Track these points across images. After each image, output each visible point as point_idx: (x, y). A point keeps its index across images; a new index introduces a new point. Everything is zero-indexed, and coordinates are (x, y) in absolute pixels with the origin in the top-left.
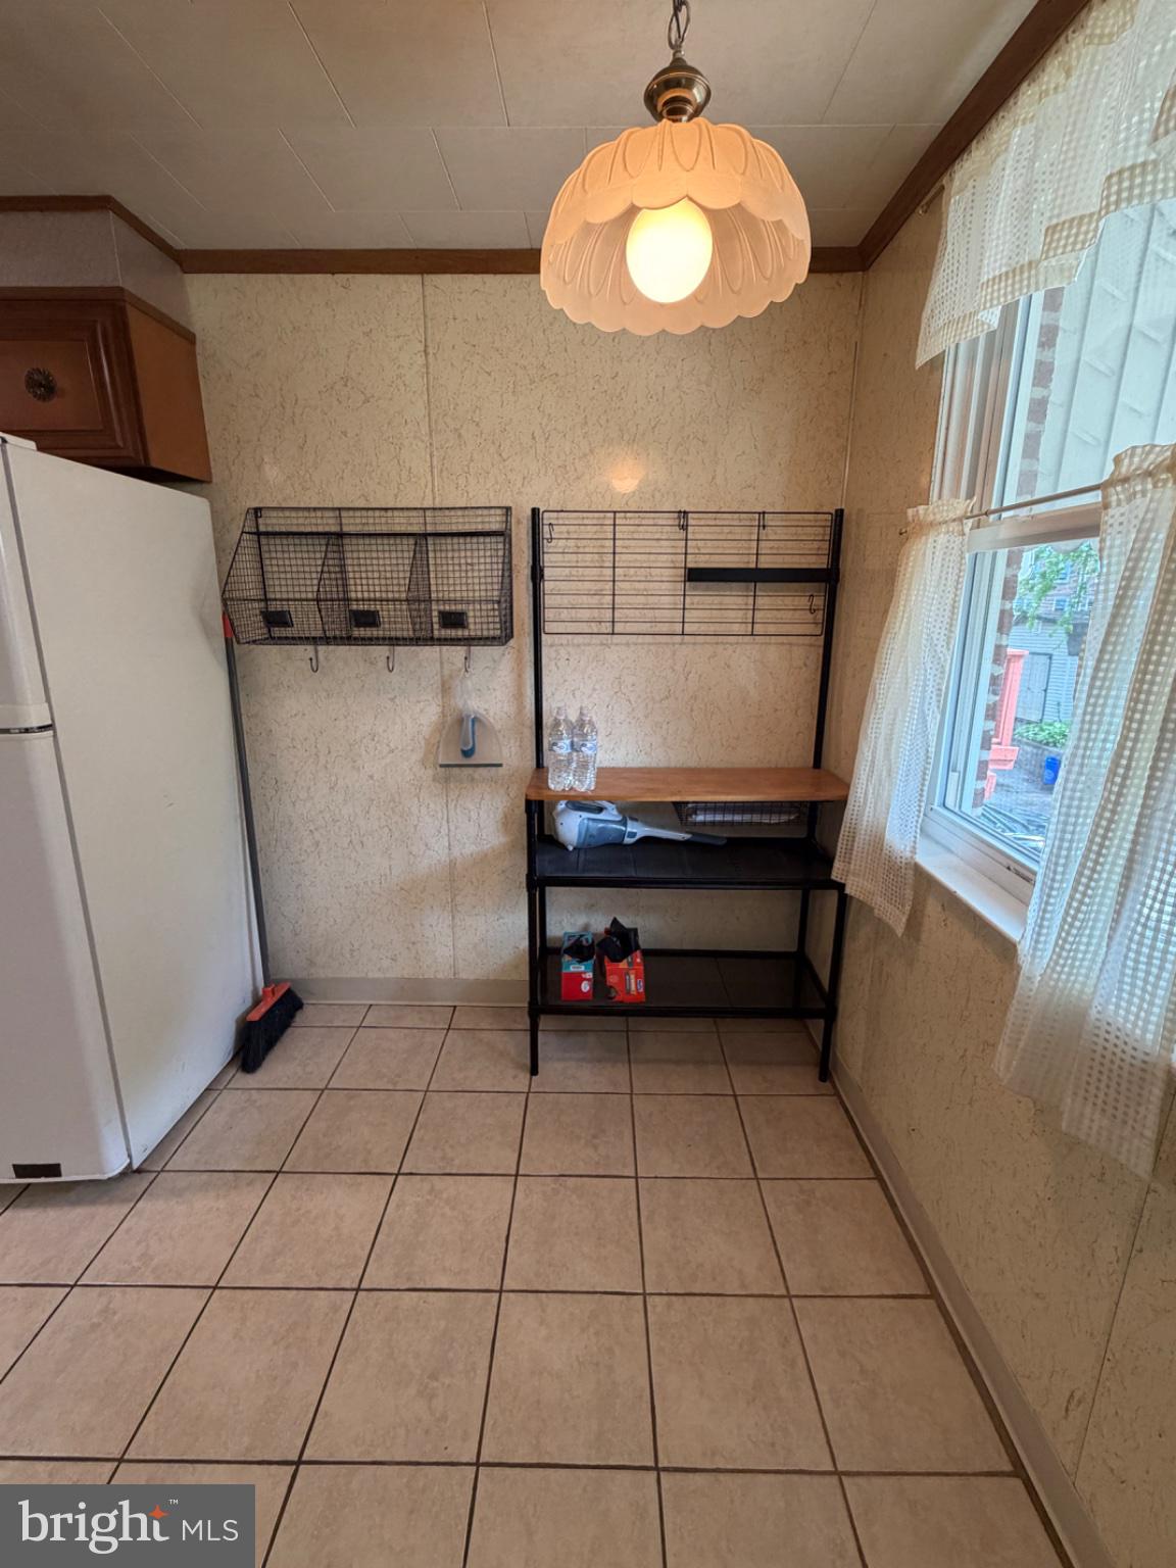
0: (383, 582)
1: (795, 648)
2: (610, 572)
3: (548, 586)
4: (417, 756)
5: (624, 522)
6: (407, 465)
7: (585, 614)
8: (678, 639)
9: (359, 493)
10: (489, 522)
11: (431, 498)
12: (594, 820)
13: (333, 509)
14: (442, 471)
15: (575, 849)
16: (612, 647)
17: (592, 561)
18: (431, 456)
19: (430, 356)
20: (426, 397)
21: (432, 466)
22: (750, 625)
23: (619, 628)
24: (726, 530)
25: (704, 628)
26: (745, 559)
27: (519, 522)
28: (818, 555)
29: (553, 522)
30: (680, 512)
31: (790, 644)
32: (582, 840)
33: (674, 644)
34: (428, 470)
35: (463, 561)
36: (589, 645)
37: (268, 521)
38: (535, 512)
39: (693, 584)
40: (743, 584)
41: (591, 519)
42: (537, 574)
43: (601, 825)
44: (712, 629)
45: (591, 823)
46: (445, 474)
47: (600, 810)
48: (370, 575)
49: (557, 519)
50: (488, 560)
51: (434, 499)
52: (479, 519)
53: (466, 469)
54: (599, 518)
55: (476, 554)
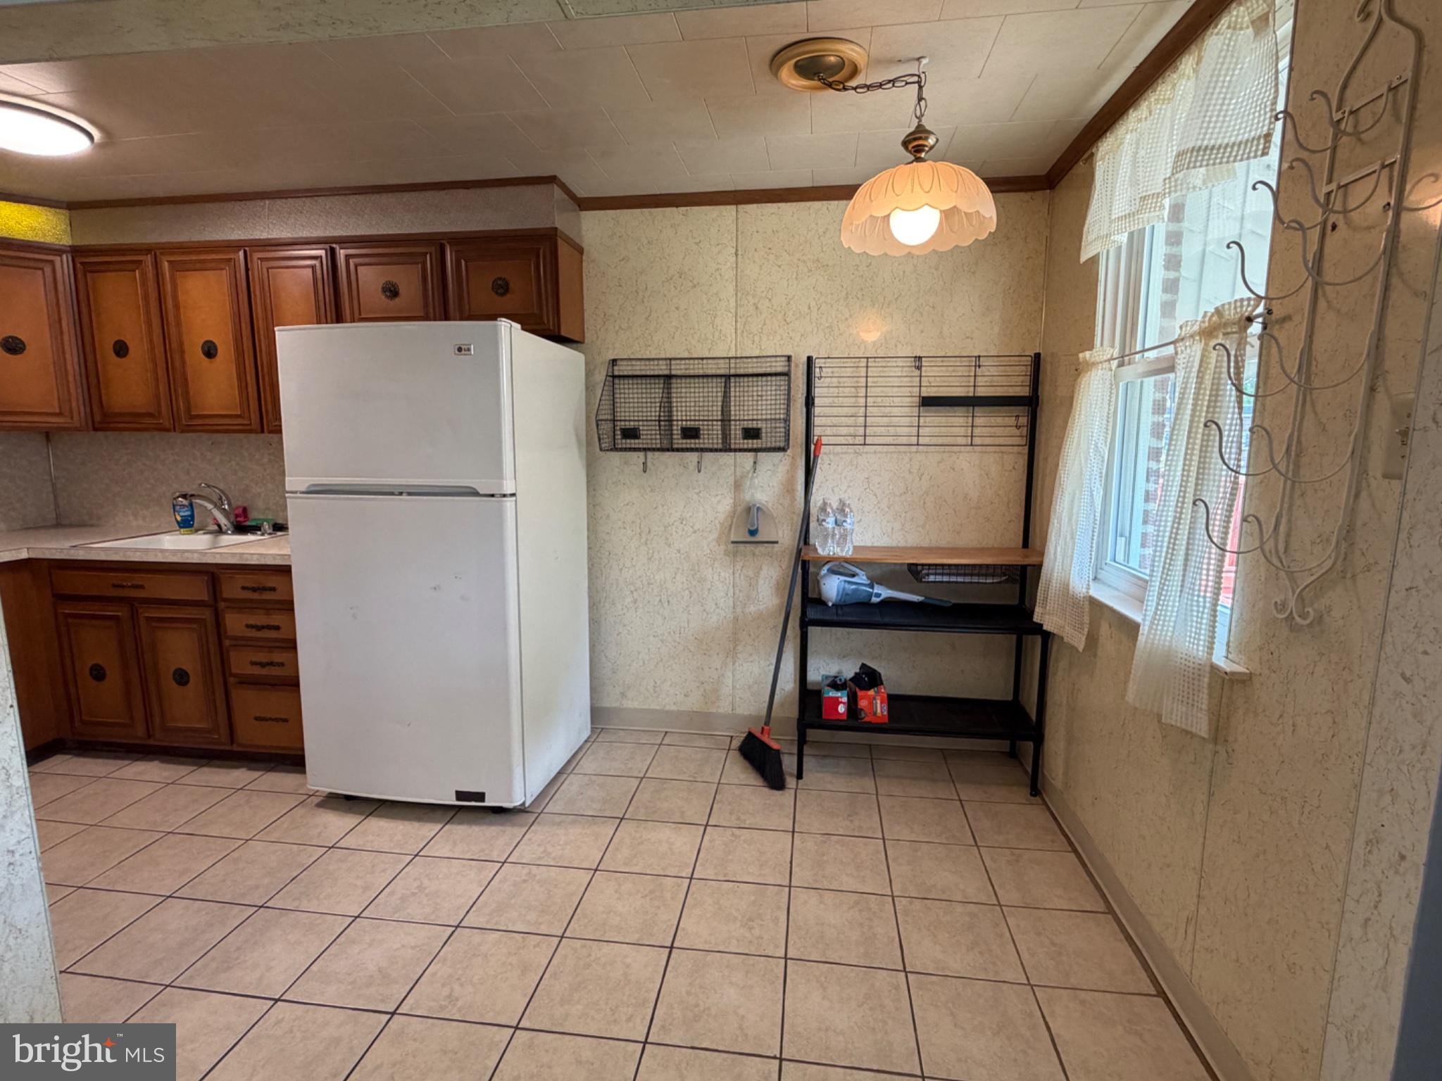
0: (697, 409)
1: (1005, 456)
2: (863, 400)
3: (817, 411)
4: (714, 535)
5: (873, 364)
6: (719, 328)
7: (844, 431)
8: (914, 449)
9: (685, 348)
10: (775, 366)
11: (734, 350)
12: (849, 582)
13: (666, 359)
14: (743, 332)
15: (833, 605)
16: (864, 455)
17: (850, 393)
18: (736, 322)
19: (739, 256)
20: (734, 283)
21: (736, 329)
22: (970, 438)
23: (869, 440)
24: (950, 369)
25: (934, 440)
26: (966, 389)
27: (797, 366)
28: (1022, 386)
29: (823, 365)
30: (916, 357)
31: (1002, 452)
32: (839, 598)
33: (910, 452)
34: (733, 331)
35: (755, 394)
36: (846, 453)
37: (621, 368)
38: (809, 359)
39: (926, 408)
40: (964, 409)
41: (850, 363)
42: (809, 402)
43: (854, 587)
44: (940, 441)
45: (847, 586)
46: (745, 334)
47: (853, 576)
48: (688, 404)
49: (825, 363)
50: (774, 393)
51: (736, 351)
52: (768, 364)
53: (760, 330)
54: (855, 363)
55: (764, 388)
